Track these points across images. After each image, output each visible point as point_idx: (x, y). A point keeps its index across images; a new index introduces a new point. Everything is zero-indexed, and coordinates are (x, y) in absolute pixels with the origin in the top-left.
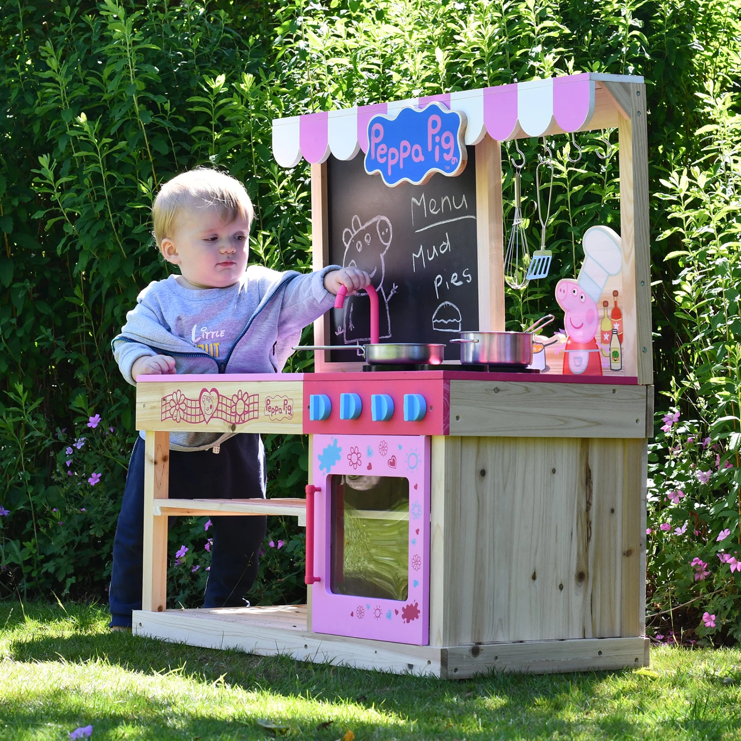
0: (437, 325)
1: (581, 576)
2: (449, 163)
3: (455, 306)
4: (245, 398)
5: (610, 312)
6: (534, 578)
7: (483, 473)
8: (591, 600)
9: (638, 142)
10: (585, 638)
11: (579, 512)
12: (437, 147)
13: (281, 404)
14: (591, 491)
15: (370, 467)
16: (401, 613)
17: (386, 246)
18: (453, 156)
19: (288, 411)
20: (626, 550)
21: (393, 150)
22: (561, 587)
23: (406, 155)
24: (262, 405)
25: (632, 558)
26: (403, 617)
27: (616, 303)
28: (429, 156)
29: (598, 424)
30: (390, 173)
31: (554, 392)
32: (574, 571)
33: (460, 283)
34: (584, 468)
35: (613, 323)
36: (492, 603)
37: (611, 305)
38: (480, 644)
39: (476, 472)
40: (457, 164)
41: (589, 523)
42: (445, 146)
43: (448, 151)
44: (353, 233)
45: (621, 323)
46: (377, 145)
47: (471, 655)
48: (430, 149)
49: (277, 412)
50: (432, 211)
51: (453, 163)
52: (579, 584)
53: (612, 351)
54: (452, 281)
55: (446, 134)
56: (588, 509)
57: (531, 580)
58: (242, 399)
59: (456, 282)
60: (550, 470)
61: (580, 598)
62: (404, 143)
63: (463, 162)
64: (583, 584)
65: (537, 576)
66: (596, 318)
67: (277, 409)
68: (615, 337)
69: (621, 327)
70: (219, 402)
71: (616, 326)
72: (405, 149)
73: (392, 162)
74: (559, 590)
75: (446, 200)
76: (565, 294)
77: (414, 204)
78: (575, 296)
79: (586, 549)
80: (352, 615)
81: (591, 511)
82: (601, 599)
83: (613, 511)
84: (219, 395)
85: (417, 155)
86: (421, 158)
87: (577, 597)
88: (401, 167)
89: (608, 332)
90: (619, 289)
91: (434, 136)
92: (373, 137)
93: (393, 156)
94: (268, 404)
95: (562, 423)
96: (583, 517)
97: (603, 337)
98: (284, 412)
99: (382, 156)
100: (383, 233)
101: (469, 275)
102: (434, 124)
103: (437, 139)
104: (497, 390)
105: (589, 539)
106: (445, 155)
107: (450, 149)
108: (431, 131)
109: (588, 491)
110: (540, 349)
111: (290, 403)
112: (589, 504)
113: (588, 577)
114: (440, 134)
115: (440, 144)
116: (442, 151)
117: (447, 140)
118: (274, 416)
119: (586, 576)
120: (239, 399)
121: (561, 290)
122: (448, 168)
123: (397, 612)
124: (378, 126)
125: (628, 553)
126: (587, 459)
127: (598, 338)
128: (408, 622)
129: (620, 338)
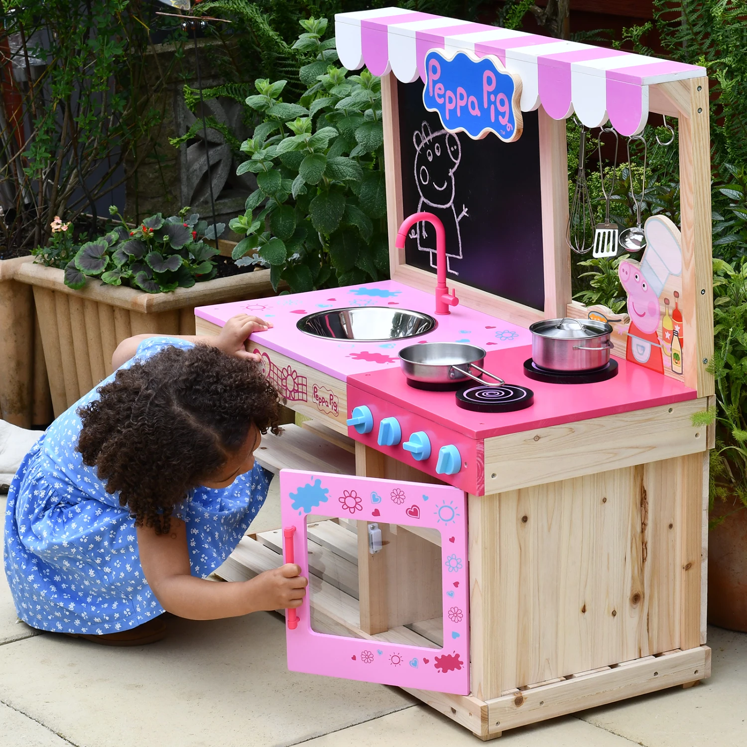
1: (636, 598)
2: (504, 128)
4: (294, 376)
5: (671, 312)
6: (584, 611)
7: (525, 519)
8: (648, 619)
9: (700, 141)
10: (641, 658)
11: (633, 536)
12: (493, 107)
14: (646, 512)
17: (455, 164)
18: (509, 122)
19: (334, 407)
20: (685, 564)
21: (449, 93)
22: (614, 614)
23: (463, 103)
24: (310, 391)
25: (691, 571)
26: (437, 666)
27: (676, 304)
28: (485, 112)
29: (652, 447)
30: (448, 118)
31: (603, 426)
32: (628, 594)
34: (638, 490)
35: (674, 324)
36: (537, 645)
37: (672, 305)
38: (525, 688)
39: (517, 519)
40: (512, 132)
41: (644, 544)
42: (501, 109)
43: (503, 114)
45: (681, 326)
46: (435, 82)
47: (514, 706)
48: (486, 106)
49: (324, 404)
51: (508, 130)
52: (635, 606)
53: (674, 352)
55: (501, 96)
56: (643, 531)
57: (581, 614)
58: (291, 375)
60: (601, 499)
61: (635, 620)
62: (460, 90)
63: (518, 130)
64: (639, 604)
65: (587, 608)
66: (658, 312)
67: (322, 401)
68: (675, 338)
69: (681, 330)
70: (270, 370)
71: (677, 328)
72: (462, 98)
73: (449, 107)
74: (612, 617)
76: (627, 276)
78: (638, 282)
79: (642, 570)
81: (646, 532)
82: (659, 615)
83: (671, 526)
84: (270, 362)
85: (473, 107)
87: (631, 618)
88: (459, 115)
89: (670, 332)
90: (680, 291)
91: (489, 94)
92: (431, 72)
93: (451, 101)
94: (315, 392)
95: (611, 455)
96: (638, 539)
97: (664, 336)
98: (330, 406)
99: (440, 96)
100: (452, 149)
102: (489, 82)
103: (492, 97)
104: (537, 438)
105: (644, 560)
106: (500, 117)
107: (505, 112)
108: (487, 88)
109: (643, 512)
111: (335, 399)
112: (644, 524)
113: (644, 597)
114: (495, 92)
115: (495, 103)
116: (498, 113)
117: (502, 103)
119: (642, 596)
120: (288, 375)
121: (623, 270)
122: (504, 133)
124: (434, 62)
125: (688, 567)
126: (642, 480)
127: (660, 333)
129: (681, 342)
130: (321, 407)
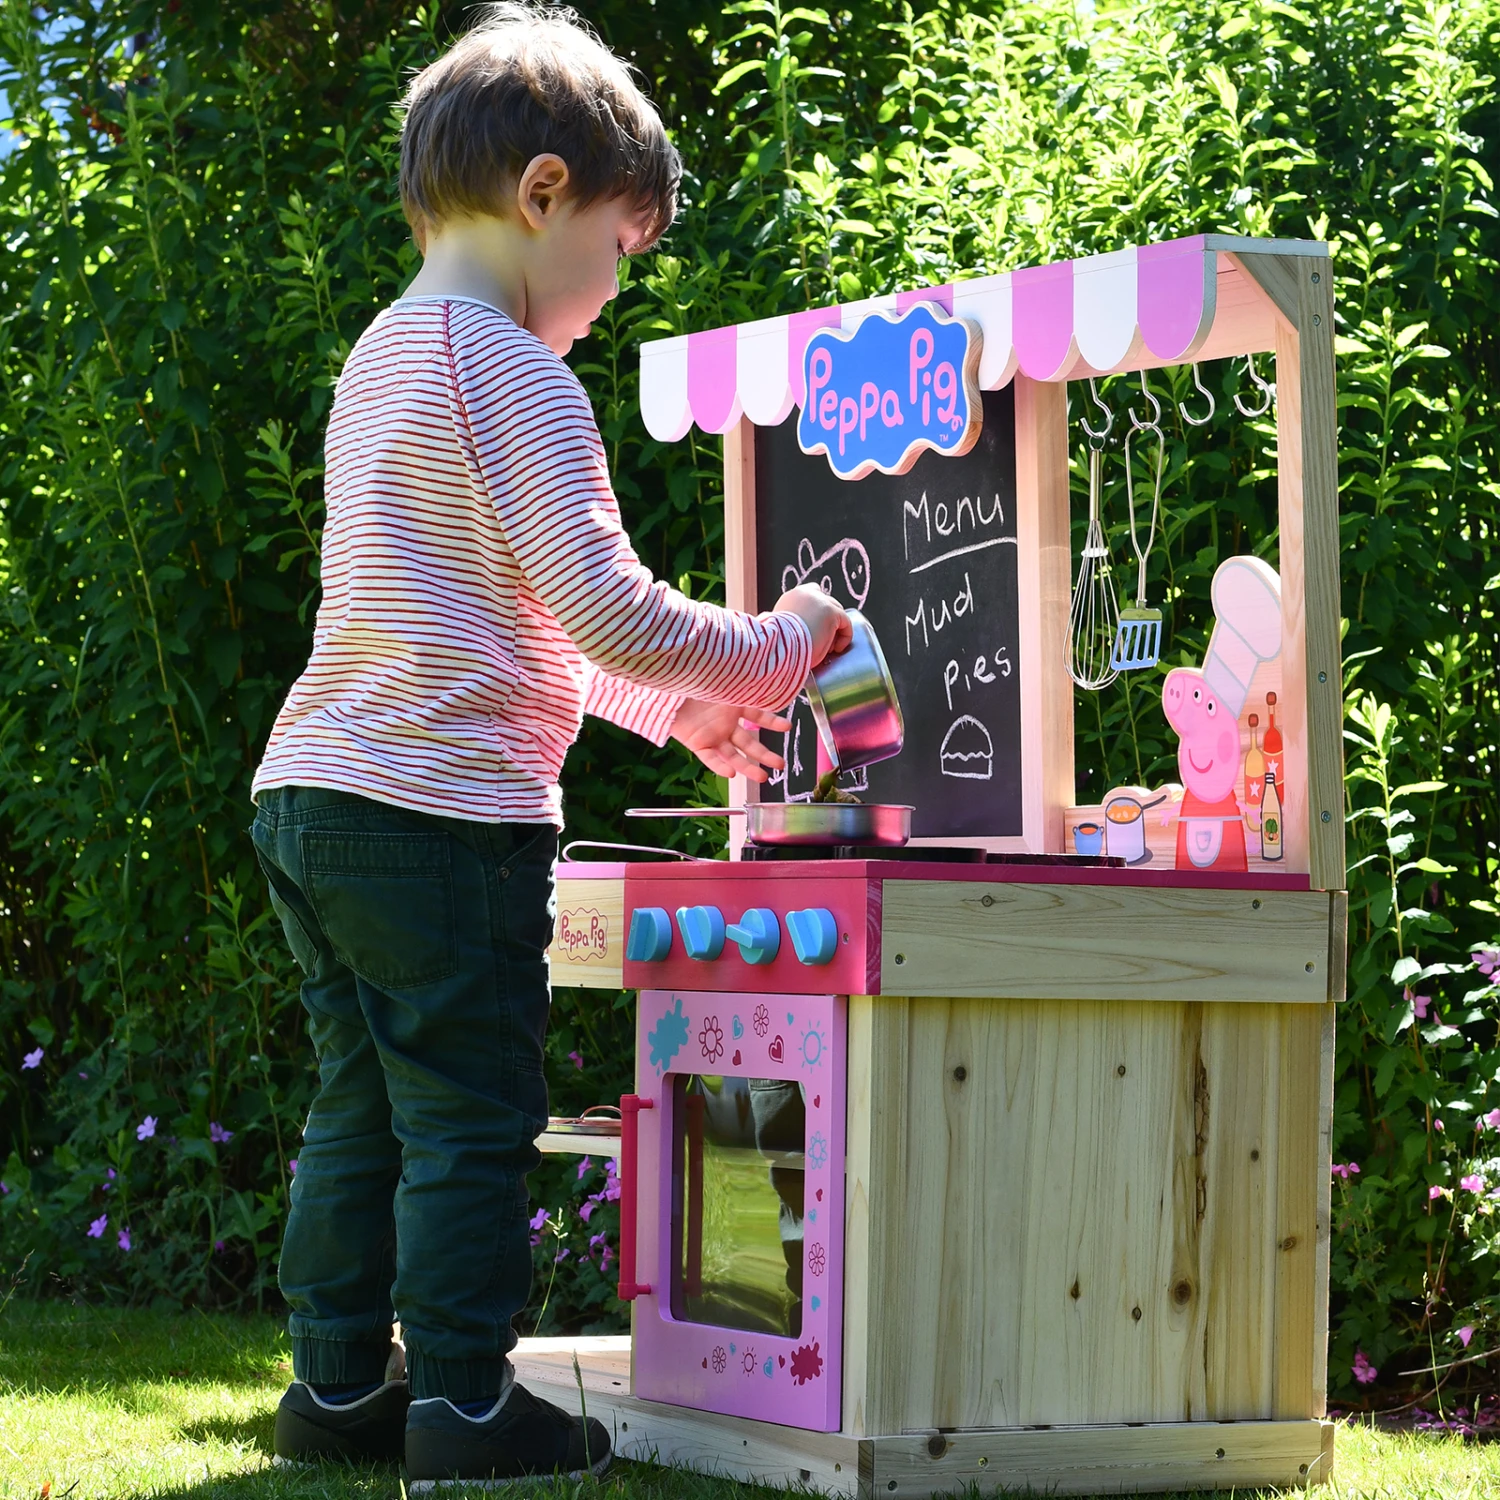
0: (950, 764)
1: (1182, 1292)
2: (946, 428)
3: (981, 726)
5: (1261, 738)
6: (1075, 1293)
7: (961, 1074)
8: (1206, 1342)
9: (1315, 380)
10: (1189, 1421)
11: (1178, 1159)
12: (927, 396)
13: (585, 927)
14: (1206, 1114)
15: (737, 1060)
16: (790, 1363)
17: (858, 602)
18: (956, 413)
19: (599, 942)
20: (1285, 1237)
21: (848, 402)
22: (1137, 1314)
23: (871, 412)
25: (1296, 1255)
26: (794, 1372)
27: (1272, 718)
28: (912, 412)
29: (1219, 972)
30: (842, 452)
31: (1120, 905)
32: (1166, 1279)
33: (990, 678)
34: (1189, 1064)
35: (1267, 760)
36: (979, 1346)
37: (1264, 723)
38: (952, 1430)
39: (945, 1071)
40: (961, 430)
41: (1201, 1180)
42: (942, 394)
43: (945, 404)
44: (800, 574)
45: (1280, 760)
46: (820, 393)
47: (926, 1454)
48: (913, 400)
49: (581, 943)
50: (940, 529)
51: (955, 429)
52: (1178, 1307)
53: (1265, 819)
54: (977, 674)
55: (944, 367)
56: (1198, 1152)
57: (1069, 1300)
59: (983, 675)
60: (1113, 1069)
61: (1180, 1338)
62: (869, 388)
63: (973, 424)
64: (1187, 1306)
65: (1083, 1289)
66: (1236, 752)
67: (579, 936)
68: (1270, 788)
69: (1280, 769)
71: (1273, 767)
72: (870, 399)
73: (846, 428)
74: (1133, 1321)
75: (966, 506)
76: (1179, 700)
77: (909, 514)
78: (1198, 705)
79: (1195, 1235)
80: (705, 1365)
81: (1205, 1156)
82: (1228, 1339)
83: (1255, 1155)
85: (890, 413)
86: (898, 419)
87: (1172, 1335)
88: (863, 437)
89: (1257, 780)
90: (1278, 690)
91: (920, 372)
92: (814, 377)
93: (849, 413)
94: (564, 926)
95: (1136, 970)
96: (1187, 1168)
97: (1248, 790)
98: (591, 942)
99: (828, 416)
100: (854, 575)
101: (1006, 661)
102: (922, 347)
103: (927, 378)
104: (989, 901)
105: (1200, 1214)
106: (940, 409)
107: (948, 398)
108: (916, 363)
109: (1200, 1114)
110: (1135, 815)
111: (602, 924)
112: (1200, 1140)
113: (1198, 1293)
114: (932, 368)
115: (930, 388)
116: (937, 403)
117: (945, 381)
119: (1194, 1290)
121: (1172, 693)
122: (945, 438)
123: (782, 1362)
124: (823, 354)
125: (1288, 1244)
126: (1198, 1045)
127: (1240, 793)
128: (802, 1382)
129: (1280, 793)
130: (575, 952)
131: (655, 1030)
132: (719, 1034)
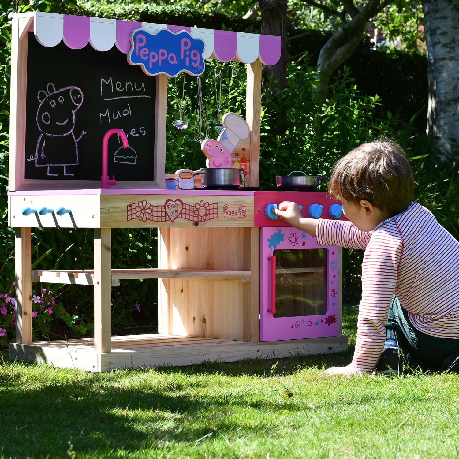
0: (117, 159)
3: (132, 149)
4: (206, 206)
5: (239, 159)
12: (187, 58)
13: (236, 210)
15: (304, 244)
16: (325, 321)
17: (78, 106)
18: (199, 65)
19: (242, 214)
21: (153, 53)
23: (164, 58)
24: (221, 210)
26: (326, 323)
27: (243, 154)
28: (181, 61)
30: (151, 67)
33: (137, 135)
35: (241, 165)
37: (241, 155)
40: (202, 70)
42: (194, 58)
43: (196, 62)
44: (48, 94)
45: (246, 165)
46: (140, 48)
48: (182, 57)
49: (234, 214)
50: (118, 89)
51: (199, 69)
54: (131, 133)
55: (195, 51)
58: (204, 206)
59: (134, 134)
62: (162, 50)
66: (231, 162)
67: (233, 212)
69: (246, 167)
70: (183, 208)
71: (243, 167)
72: (163, 54)
73: (152, 61)
75: (129, 84)
76: (210, 147)
77: (103, 82)
78: (218, 149)
80: (292, 327)
84: (182, 204)
85: (172, 59)
86: (175, 62)
88: (160, 64)
90: (246, 147)
91: (185, 51)
92: (137, 42)
93: (154, 57)
94: (225, 209)
98: (239, 214)
99: (144, 55)
101: (144, 131)
102: (186, 44)
103: (188, 53)
107: (197, 60)
108: (183, 48)
110: (191, 177)
111: (243, 209)
114: (190, 50)
115: (189, 56)
116: (191, 61)
117: (195, 55)
118: (231, 217)
120: (201, 206)
121: (208, 145)
122: (196, 71)
123: (322, 321)
124: (140, 36)
128: (329, 325)
130: (230, 218)
131: (270, 238)
132: (296, 238)
